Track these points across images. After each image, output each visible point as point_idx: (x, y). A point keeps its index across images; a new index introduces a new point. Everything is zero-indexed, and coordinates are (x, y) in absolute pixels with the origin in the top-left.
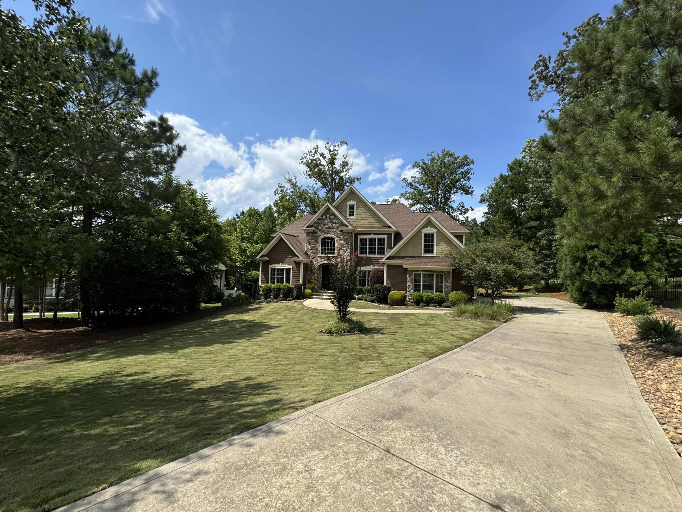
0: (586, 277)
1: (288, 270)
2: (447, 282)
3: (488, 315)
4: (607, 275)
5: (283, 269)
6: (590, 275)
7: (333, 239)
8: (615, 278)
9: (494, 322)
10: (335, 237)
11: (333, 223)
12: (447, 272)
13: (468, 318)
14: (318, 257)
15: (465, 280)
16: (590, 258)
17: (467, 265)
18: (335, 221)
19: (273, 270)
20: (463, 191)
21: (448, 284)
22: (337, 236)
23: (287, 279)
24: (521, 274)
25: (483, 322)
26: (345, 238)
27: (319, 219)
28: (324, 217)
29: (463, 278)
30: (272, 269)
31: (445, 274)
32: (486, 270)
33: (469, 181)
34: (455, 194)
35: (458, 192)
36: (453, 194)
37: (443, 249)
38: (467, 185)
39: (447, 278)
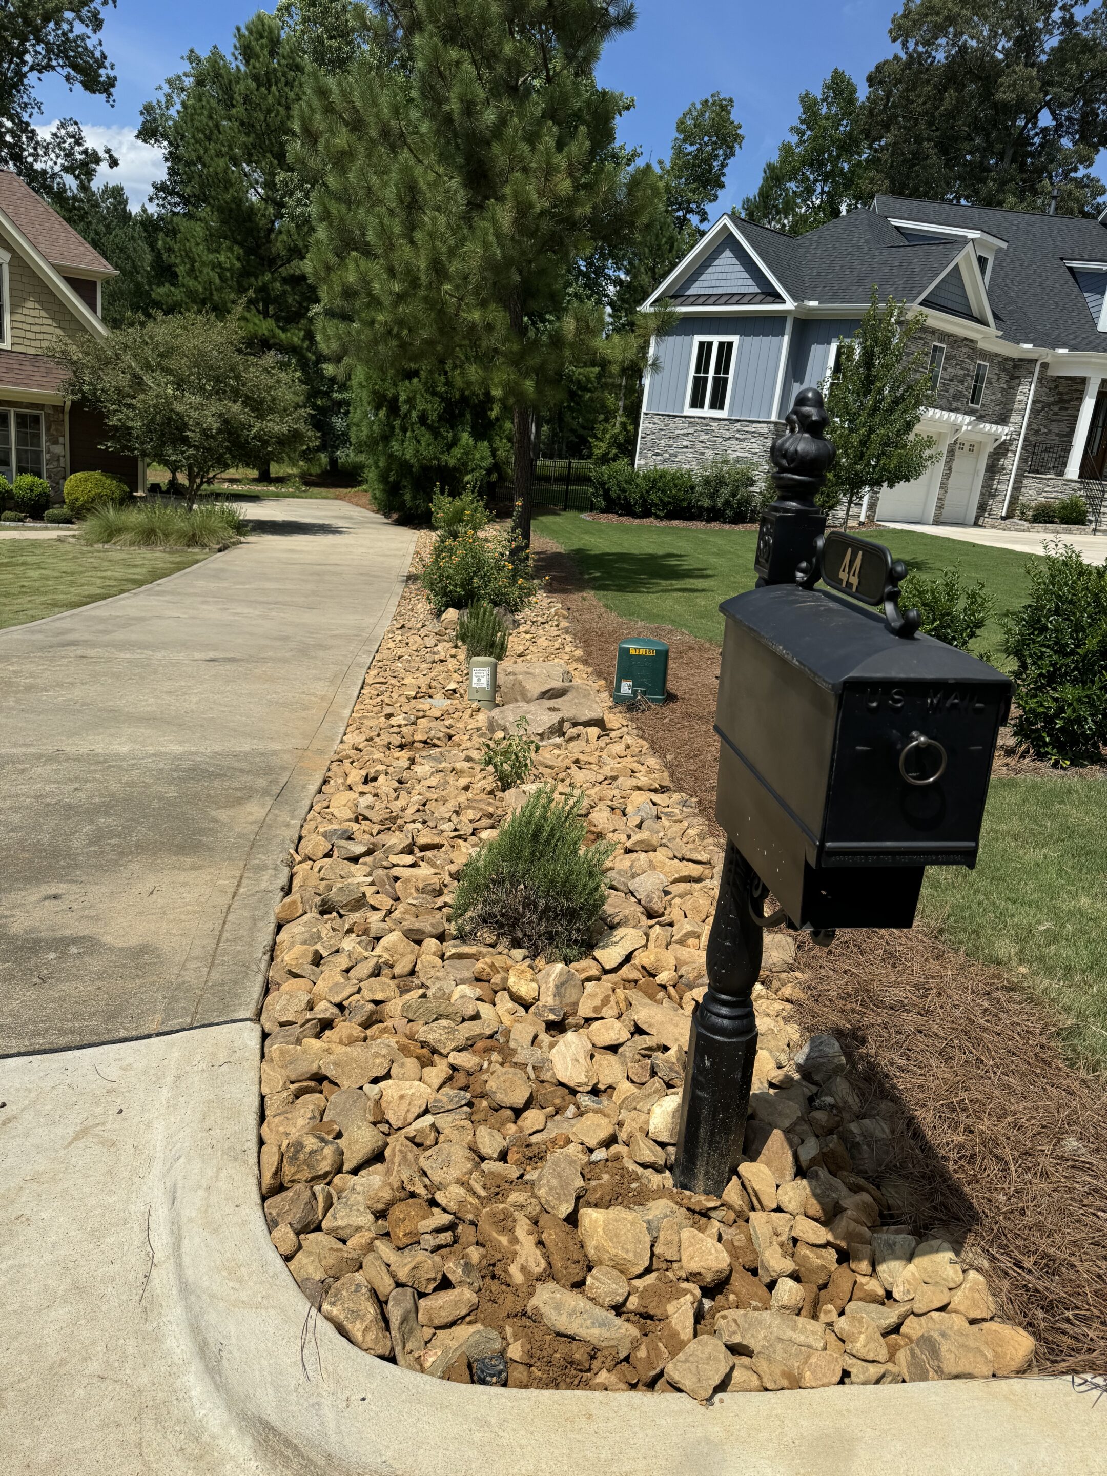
0: (395, 446)
2: (56, 443)
3: (181, 534)
4: (429, 445)
6: (403, 441)
8: (443, 453)
9: (196, 550)
12: (55, 407)
13: (132, 544)
15: (111, 438)
16: (406, 402)
17: (119, 391)
20: (75, 67)
21: (58, 450)
24: (261, 429)
25: (169, 553)
29: (106, 433)
31: (47, 416)
32: (172, 410)
33: (95, 31)
34: (40, 72)
35: (53, 68)
36: (32, 69)
37: (37, 329)
38: (91, 47)
39: (53, 427)
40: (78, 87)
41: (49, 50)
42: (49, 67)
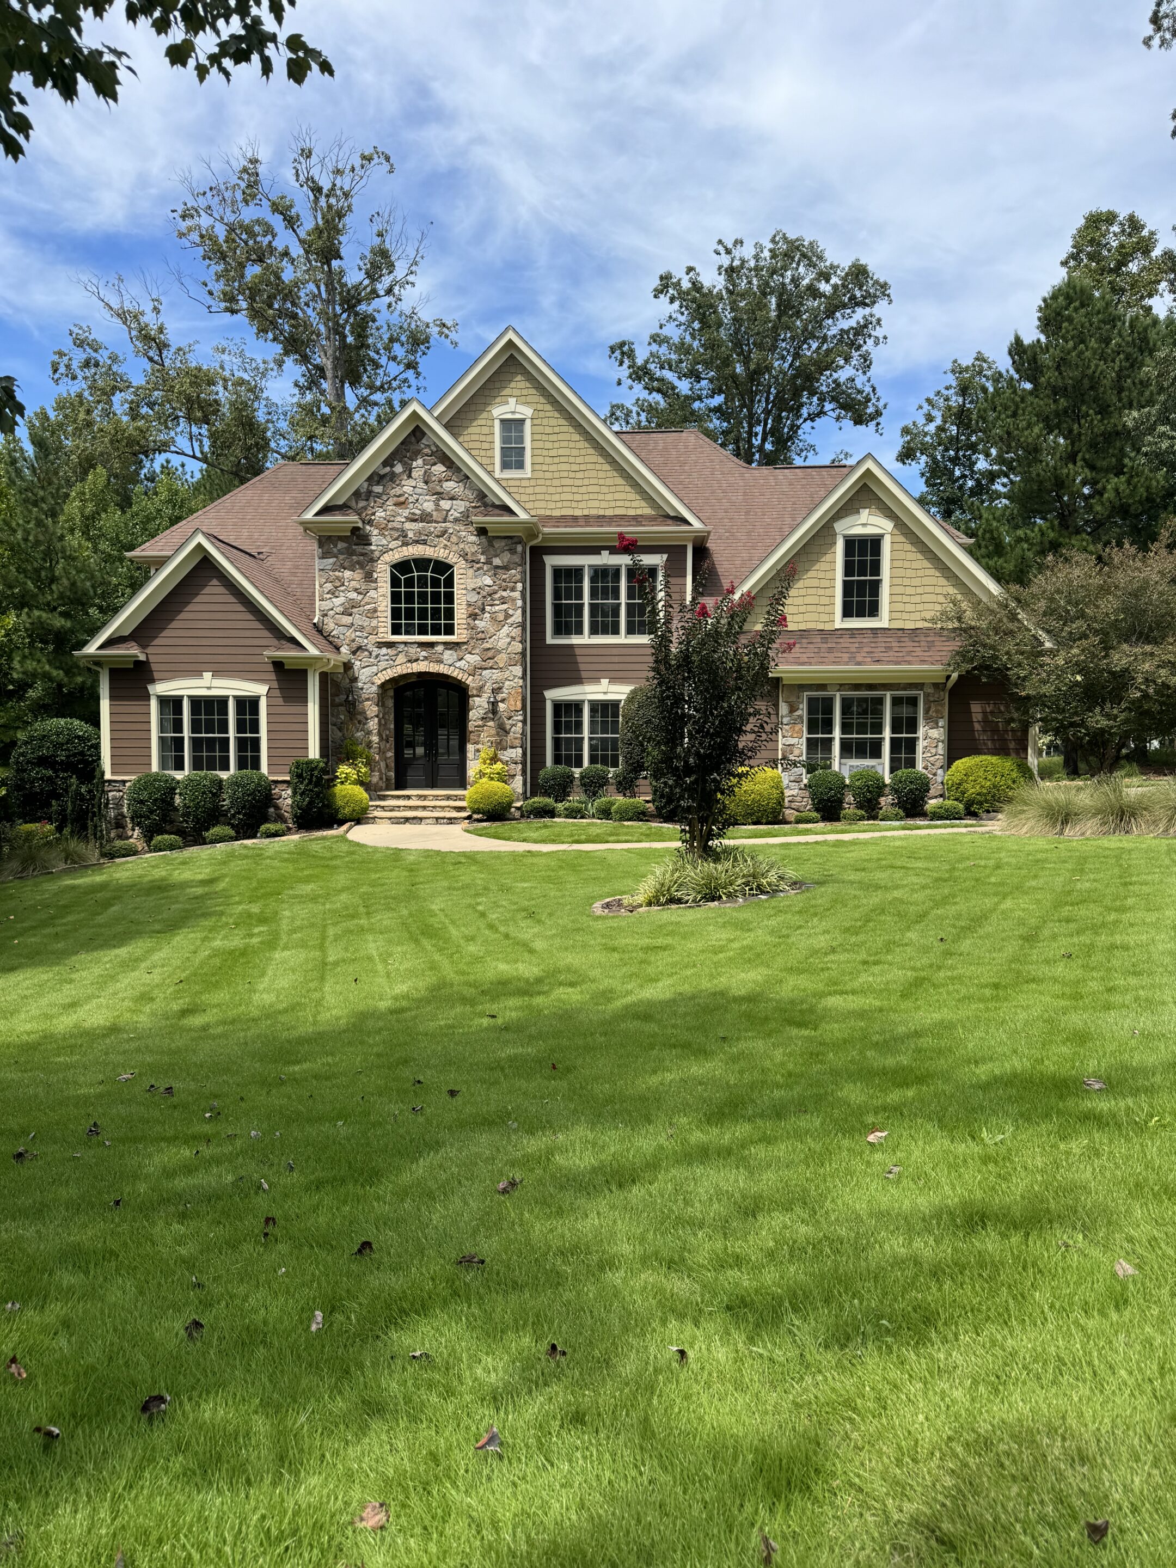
1: (248, 706)
2: (934, 726)
5: (223, 701)
7: (443, 567)
10: (452, 559)
11: (440, 495)
12: (936, 685)
14: (381, 645)
18: (449, 486)
19: (171, 705)
20: (845, 407)
21: (936, 734)
22: (464, 555)
23: (242, 744)
26: (497, 561)
27: (376, 478)
28: (398, 468)
30: (164, 701)
31: (927, 696)
33: (864, 373)
34: (813, 420)
35: (825, 413)
36: (805, 420)
37: (917, 599)
38: (859, 386)
39: (933, 709)
40: (848, 423)
41: (822, 400)
42: (821, 413)
